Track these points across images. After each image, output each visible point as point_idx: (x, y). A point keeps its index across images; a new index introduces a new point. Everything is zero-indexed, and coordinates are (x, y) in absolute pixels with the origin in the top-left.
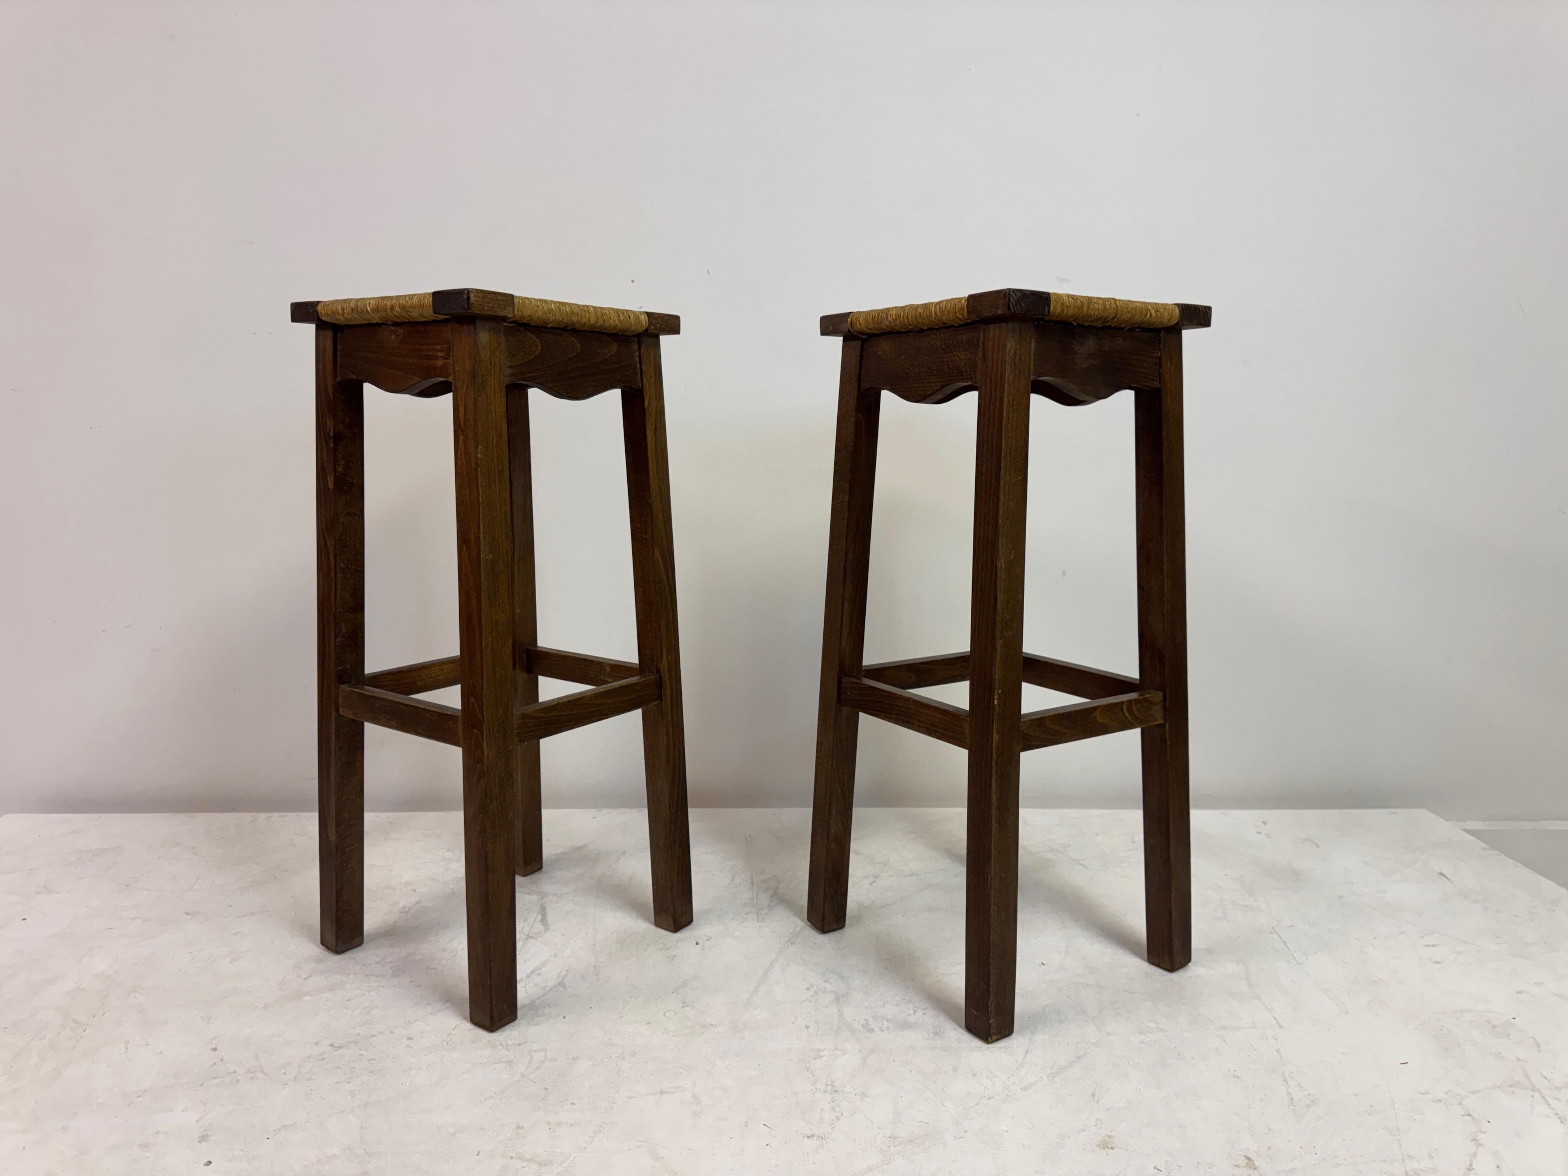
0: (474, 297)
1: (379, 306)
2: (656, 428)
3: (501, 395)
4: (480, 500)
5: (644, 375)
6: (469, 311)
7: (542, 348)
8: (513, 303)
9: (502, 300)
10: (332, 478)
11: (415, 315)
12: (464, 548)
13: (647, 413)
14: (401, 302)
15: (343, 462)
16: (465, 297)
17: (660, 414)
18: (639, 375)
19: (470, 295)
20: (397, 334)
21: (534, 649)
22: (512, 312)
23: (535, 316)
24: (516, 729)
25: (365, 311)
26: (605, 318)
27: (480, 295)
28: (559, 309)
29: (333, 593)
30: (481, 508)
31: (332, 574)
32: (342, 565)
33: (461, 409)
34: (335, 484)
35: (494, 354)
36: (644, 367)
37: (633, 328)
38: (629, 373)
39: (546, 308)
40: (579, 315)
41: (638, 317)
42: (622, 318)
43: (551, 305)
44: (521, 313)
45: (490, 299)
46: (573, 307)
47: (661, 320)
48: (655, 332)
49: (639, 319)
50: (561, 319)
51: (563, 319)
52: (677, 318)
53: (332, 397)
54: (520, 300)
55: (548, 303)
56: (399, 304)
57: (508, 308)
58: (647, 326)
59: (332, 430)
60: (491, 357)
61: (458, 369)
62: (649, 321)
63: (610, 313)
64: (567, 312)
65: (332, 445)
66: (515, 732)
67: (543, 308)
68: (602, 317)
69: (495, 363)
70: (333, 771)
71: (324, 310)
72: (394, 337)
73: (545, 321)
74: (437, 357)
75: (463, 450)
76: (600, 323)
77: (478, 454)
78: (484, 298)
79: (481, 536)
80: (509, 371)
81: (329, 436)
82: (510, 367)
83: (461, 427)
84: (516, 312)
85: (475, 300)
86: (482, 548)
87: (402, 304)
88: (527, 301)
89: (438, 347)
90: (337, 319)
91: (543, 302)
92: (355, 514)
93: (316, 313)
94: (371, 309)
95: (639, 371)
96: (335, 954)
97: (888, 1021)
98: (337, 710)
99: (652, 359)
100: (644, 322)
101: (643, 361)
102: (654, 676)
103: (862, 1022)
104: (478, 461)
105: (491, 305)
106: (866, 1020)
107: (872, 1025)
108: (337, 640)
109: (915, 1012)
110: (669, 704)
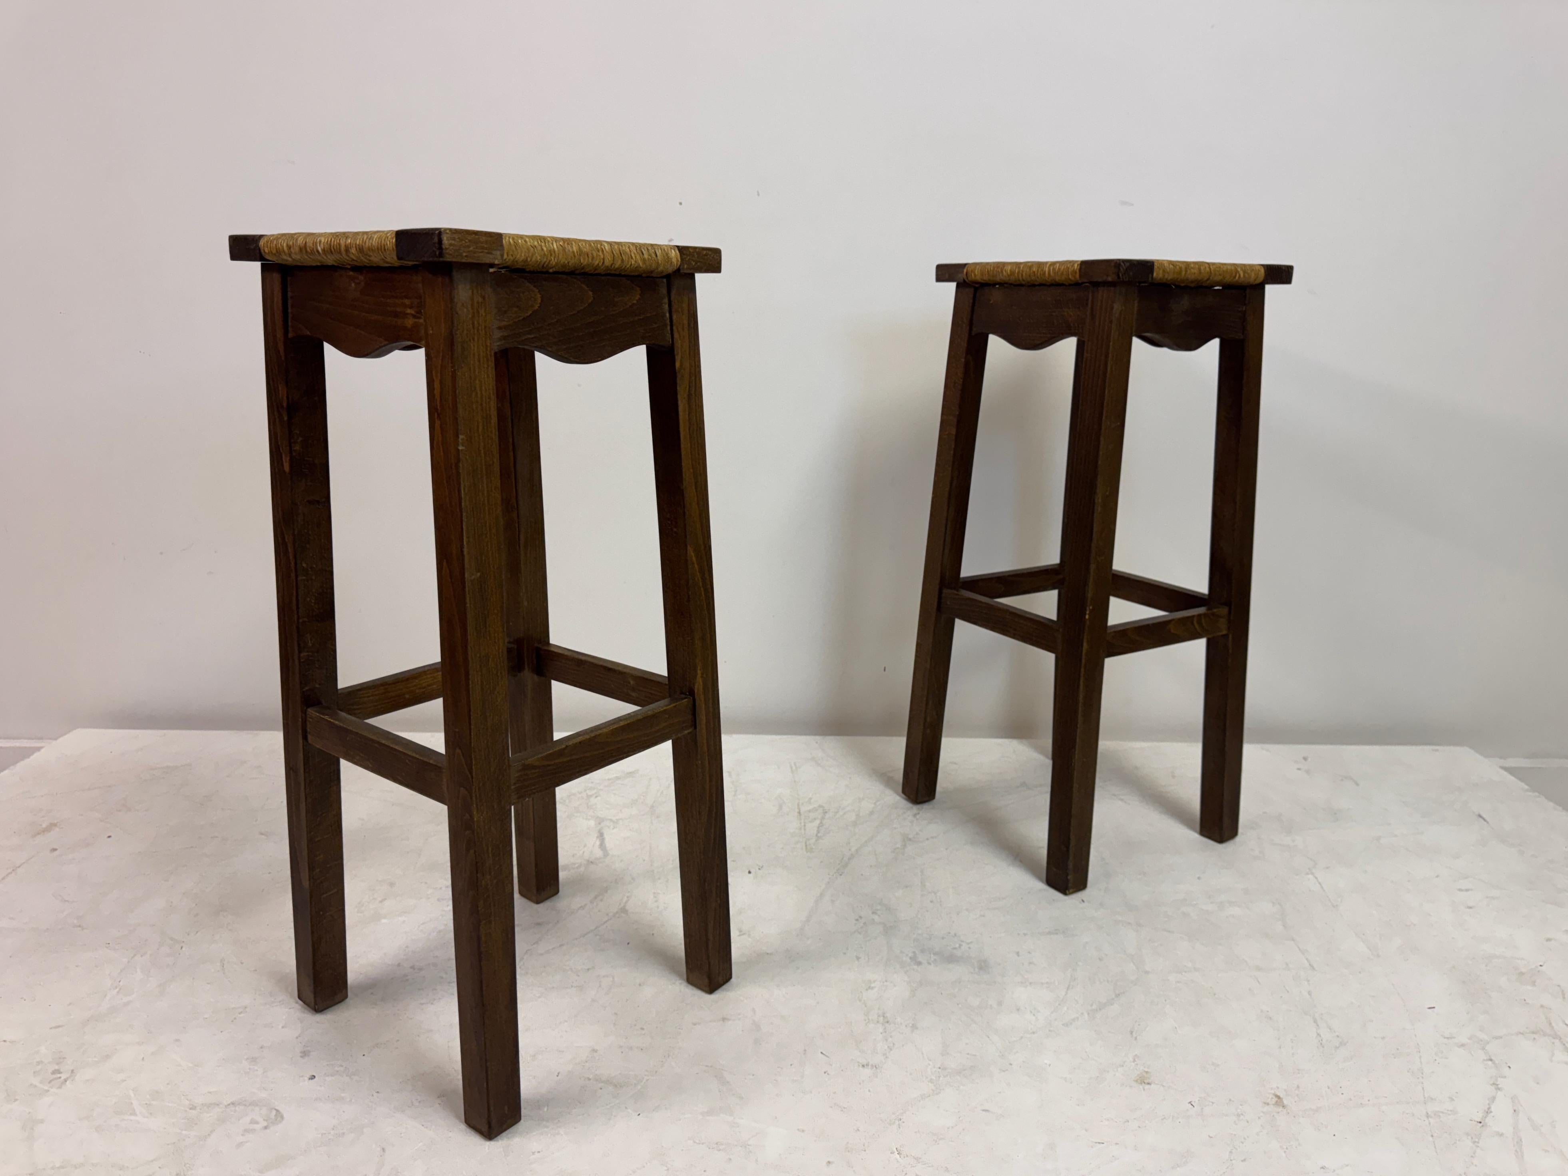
0: (448, 240)
1: (332, 247)
2: (689, 395)
3: (488, 366)
4: (463, 504)
5: (674, 328)
6: (441, 259)
7: (542, 301)
8: (502, 245)
9: (486, 242)
10: (288, 459)
11: (376, 259)
12: (445, 564)
13: (679, 376)
14: (358, 243)
15: (300, 439)
16: (436, 240)
17: (696, 377)
18: (669, 328)
19: (442, 236)
20: (357, 281)
21: (546, 648)
22: (499, 257)
23: (531, 260)
24: (515, 784)
25: (315, 250)
26: (624, 258)
27: (456, 236)
28: (564, 249)
29: (294, 598)
30: (464, 514)
31: (293, 575)
32: (304, 565)
33: (437, 385)
34: (291, 466)
35: (478, 312)
36: (674, 317)
37: (661, 268)
38: (655, 326)
39: (545, 249)
40: (590, 255)
41: (667, 254)
42: (646, 256)
43: (552, 244)
44: (512, 258)
45: (470, 241)
46: (582, 245)
47: (696, 256)
48: (691, 272)
49: (668, 257)
50: (566, 262)
51: (568, 263)
52: (717, 252)
53: (283, 359)
54: (511, 240)
55: (549, 242)
56: (356, 244)
57: (494, 252)
58: (679, 264)
59: (285, 398)
60: (473, 317)
61: (431, 332)
62: (681, 257)
63: (630, 251)
64: (573, 252)
65: (286, 419)
66: (513, 787)
67: (542, 249)
68: (620, 256)
69: (479, 324)
70: (303, 806)
71: (267, 247)
72: (353, 285)
73: (545, 266)
74: (405, 315)
75: (440, 439)
76: (618, 264)
77: (458, 445)
78: (462, 240)
79: (465, 550)
80: (497, 334)
81: (282, 407)
82: (500, 328)
83: (436, 409)
84: (505, 256)
85: (451, 245)
86: (467, 566)
87: (359, 245)
88: (520, 241)
89: (407, 302)
90: (283, 259)
91: (541, 241)
92: (318, 502)
93: (258, 251)
94: (321, 249)
95: (668, 322)
96: (314, 1012)
97: (934, 954)
98: (305, 738)
99: (685, 306)
100: (676, 259)
101: (673, 310)
102: (686, 700)
103: (911, 955)
104: (459, 455)
105: (471, 249)
106: (914, 952)
107: (920, 958)
108: (302, 655)
109: (960, 946)
110: (704, 731)
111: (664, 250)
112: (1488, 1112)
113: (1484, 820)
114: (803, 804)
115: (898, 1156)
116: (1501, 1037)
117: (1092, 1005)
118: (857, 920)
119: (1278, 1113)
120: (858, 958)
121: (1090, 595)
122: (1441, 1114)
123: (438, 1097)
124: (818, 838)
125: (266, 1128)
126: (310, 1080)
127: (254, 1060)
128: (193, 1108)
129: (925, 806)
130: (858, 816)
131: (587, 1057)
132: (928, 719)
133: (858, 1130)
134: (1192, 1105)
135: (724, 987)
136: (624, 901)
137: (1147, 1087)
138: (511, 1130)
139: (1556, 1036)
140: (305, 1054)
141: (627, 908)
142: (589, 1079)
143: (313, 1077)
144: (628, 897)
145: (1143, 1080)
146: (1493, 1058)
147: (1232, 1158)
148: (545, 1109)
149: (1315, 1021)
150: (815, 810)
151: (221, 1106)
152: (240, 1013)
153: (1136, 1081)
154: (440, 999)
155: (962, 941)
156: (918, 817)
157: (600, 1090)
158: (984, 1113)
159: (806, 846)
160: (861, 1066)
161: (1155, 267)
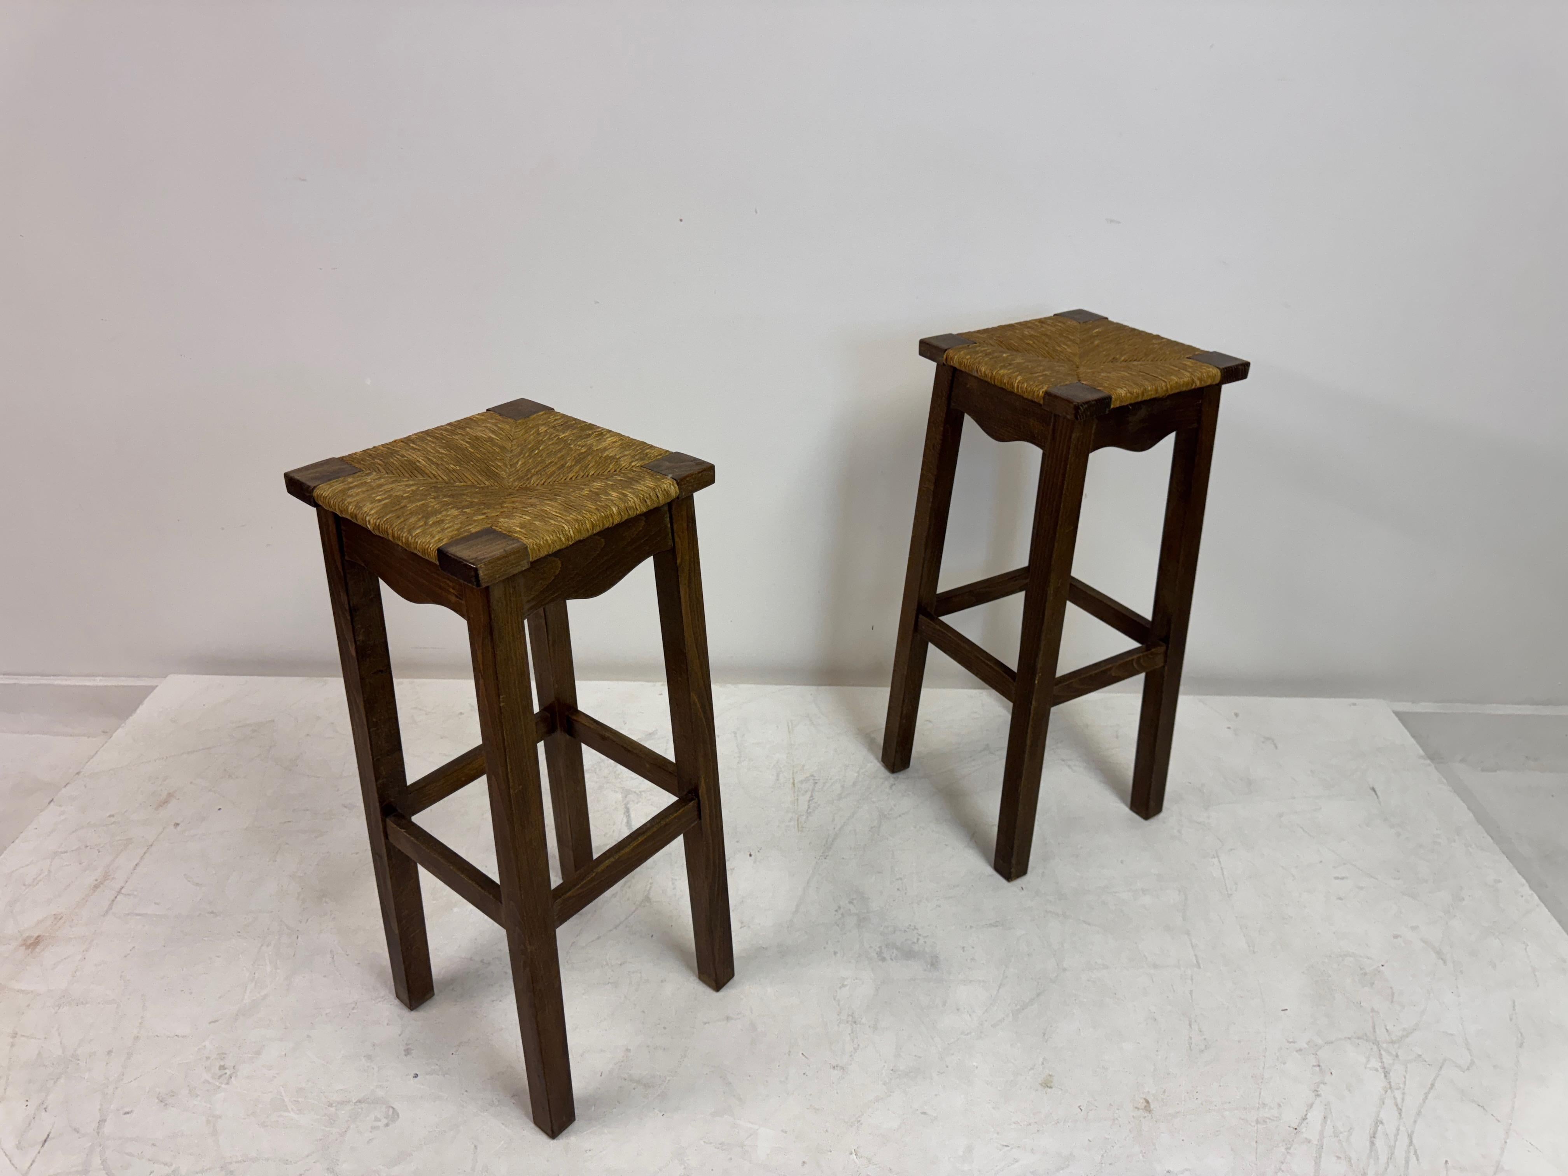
0: (483, 572)
1: (380, 528)
2: (690, 581)
3: (521, 636)
5: (675, 534)
7: (562, 565)
8: (527, 554)
9: (514, 558)
10: (354, 645)
13: (680, 569)
14: (404, 538)
15: (362, 631)
16: (473, 573)
18: (670, 535)
22: (526, 562)
24: (557, 915)
26: (630, 513)
27: (489, 566)
28: (579, 531)
32: (374, 720)
33: (480, 656)
34: (357, 652)
35: (510, 600)
36: (675, 526)
37: (662, 504)
38: (660, 539)
39: (563, 539)
40: (601, 523)
41: (667, 493)
42: (649, 503)
44: (535, 558)
45: (501, 564)
47: (693, 482)
48: (689, 494)
49: (668, 495)
50: (581, 538)
51: (583, 537)
52: (711, 468)
53: (343, 574)
54: (535, 546)
56: (402, 538)
57: (522, 563)
58: (678, 493)
59: (347, 602)
62: (680, 489)
64: (587, 529)
65: (349, 618)
66: (556, 918)
67: (561, 540)
68: (626, 512)
71: (322, 499)
75: (484, 692)
78: (494, 566)
80: (527, 607)
81: (345, 608)
82: (528, 601)
83: (480, 671)
85: (486, 575)
86: (511, 785)
87: (405, 541)
88: (542, 542)
89: (450, 583)
90: (336, 512)
91: (560, 534)
92: (381, 671)
93: (313, 498)
94: (371, 525)
95: (670, 530)
96: (410, 1010)
97: (897, 949)
98: (386, 836)
99: (684, 513)
100: (674, 492)
101: (674, 521)
102: (693, 802)
103: (878, 950)
104: (501, 710)
105: (503, 569)
106: (880, 947)
107: (886, 954)
108: (378, 783)
109: (918, 939)
110: (708, 821)
111: (665, 490)
112: (1304, 1119)
113: (1376, 794)
114: (797, 772)
115: (855, 1157)
116: (1332, 1043)
117: (1016, 1006)
118: (836, 911)
119: (1145, 1117)
120: (835, 953)
121: (1039, 665)
122: (1268, 1120)
123: (512, 1096)
124: (809, 814)
125: (387, 1125)
126: (415, 1078)
127: (369, 1057)
128: (331, 1105)
129: (901, 775)
130: (843, 787)
131: (623, 1057)
132: (904, 712)
133: (827, 1131)
134: (1081, 1109)
135: (729, 984)
136: (648, 889)
137: (1049, 1090)
138: (570, 1128)
139: (1376, 1043)
140: (408, 1052)
141: (651, 896)
142: (625, 1079)
143: (416, 1076)
144: (651, 883)
145: (1047, 1084)
146: (1321, 1064)
147: (1103, 1162)
148: (593, 1108)
149: (1190, 1025)
150: (806, 780)
151: (351, 1103)
152: (353, 1009)
153: (1041, 1085)
154: (506, 995)
155: (920, 935)
156: (894, 787)
157: (633, 1090)
158: (923, 1115)
159: (798, 824)
160: (832, 1066)
161: (1113, 400)
